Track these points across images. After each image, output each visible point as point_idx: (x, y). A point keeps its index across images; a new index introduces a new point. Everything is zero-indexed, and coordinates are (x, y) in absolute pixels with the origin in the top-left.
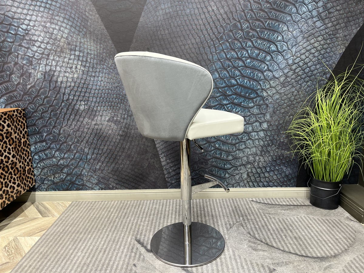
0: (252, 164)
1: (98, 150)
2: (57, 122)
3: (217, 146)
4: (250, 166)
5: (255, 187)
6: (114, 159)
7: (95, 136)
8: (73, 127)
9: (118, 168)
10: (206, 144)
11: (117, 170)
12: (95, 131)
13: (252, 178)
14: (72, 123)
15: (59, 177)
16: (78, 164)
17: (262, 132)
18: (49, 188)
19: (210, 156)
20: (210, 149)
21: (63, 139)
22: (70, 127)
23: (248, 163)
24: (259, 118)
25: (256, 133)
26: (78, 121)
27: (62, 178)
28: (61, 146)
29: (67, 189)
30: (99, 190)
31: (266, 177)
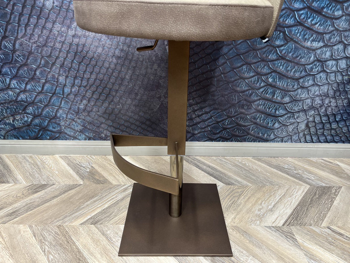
0: (318, 109)
1: (82, 81)
2: (8, 30)
3: (270, 80)
4: (313, 112)
5: (313, 142)
6: (108, 95)
7: (75, 57)
8: (36, 39)
9: (113, 109)
10: (253, 76)
11: (112, 112)
12: (74, 47)
13: (313, 130)
14: (33, 31)
15: (21, 119)
16: (50, 101)
17: (344, 61)
18: (8, 136)
19: (257, 97)
20: (258, 85)
21: (21, 60)
22: (30, 39)
23: (312, 108)
24: (345, 37)
25: (334, 62)
26: (44, 27)
27: (26, 121)
28: (18, 70)
29: (36, 138)
30: (85, 139)
31: (332, 129)
